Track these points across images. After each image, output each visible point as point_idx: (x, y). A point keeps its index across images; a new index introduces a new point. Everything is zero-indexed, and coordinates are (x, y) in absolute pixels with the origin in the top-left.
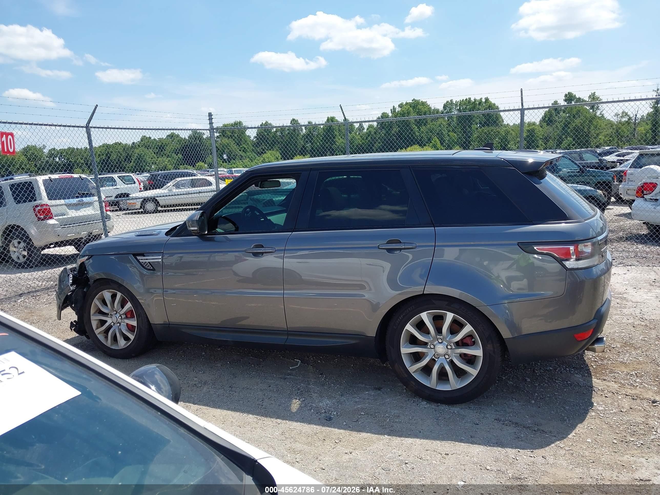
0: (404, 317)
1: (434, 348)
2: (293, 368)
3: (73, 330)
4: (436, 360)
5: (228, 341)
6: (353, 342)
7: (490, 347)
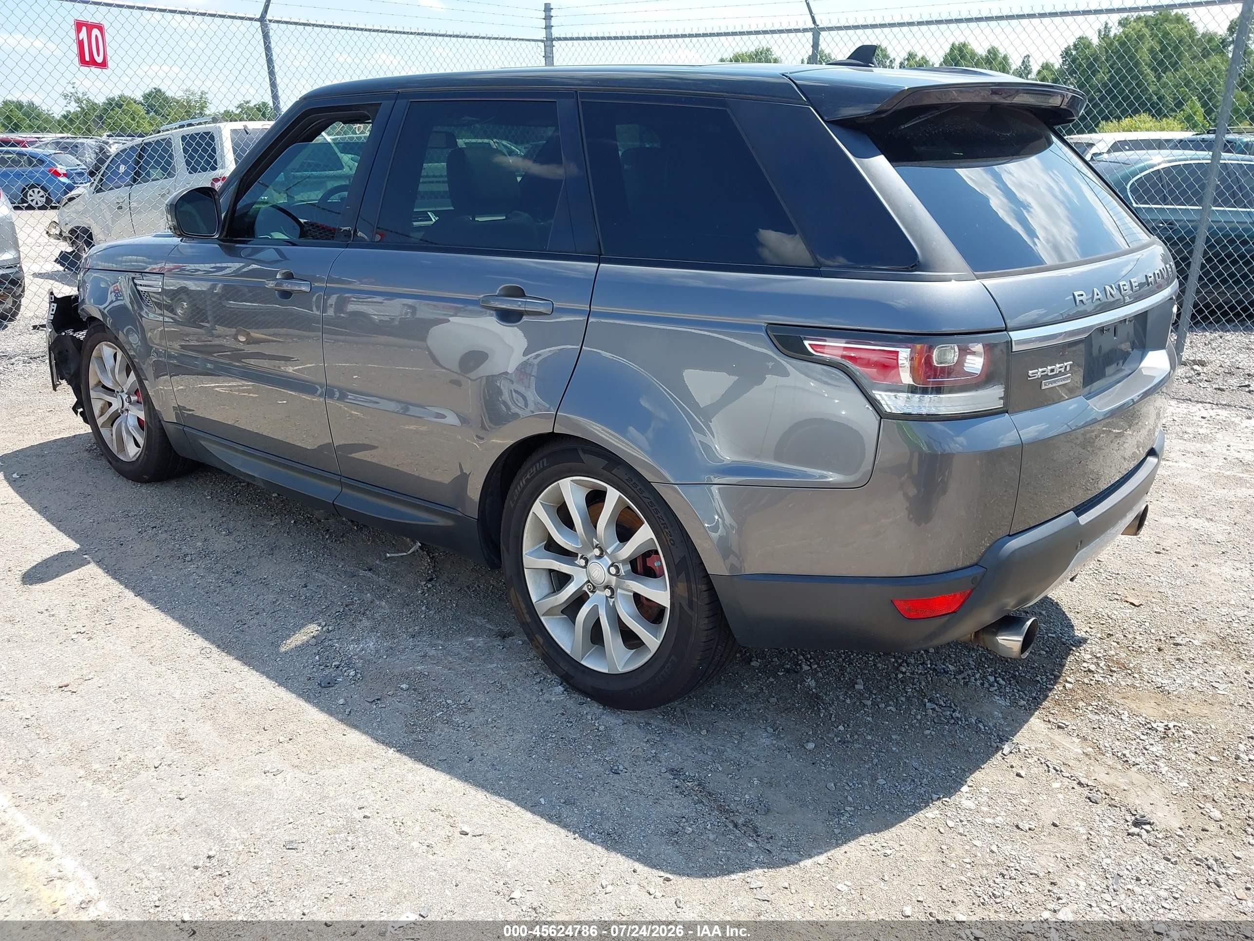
0: (528, 481)
1: (585, 567)
2: (393, 555)
3: (79, 414)
4: (590, 594)
5: (254, 477)
6: (441, 522)
7: (682, 587)
